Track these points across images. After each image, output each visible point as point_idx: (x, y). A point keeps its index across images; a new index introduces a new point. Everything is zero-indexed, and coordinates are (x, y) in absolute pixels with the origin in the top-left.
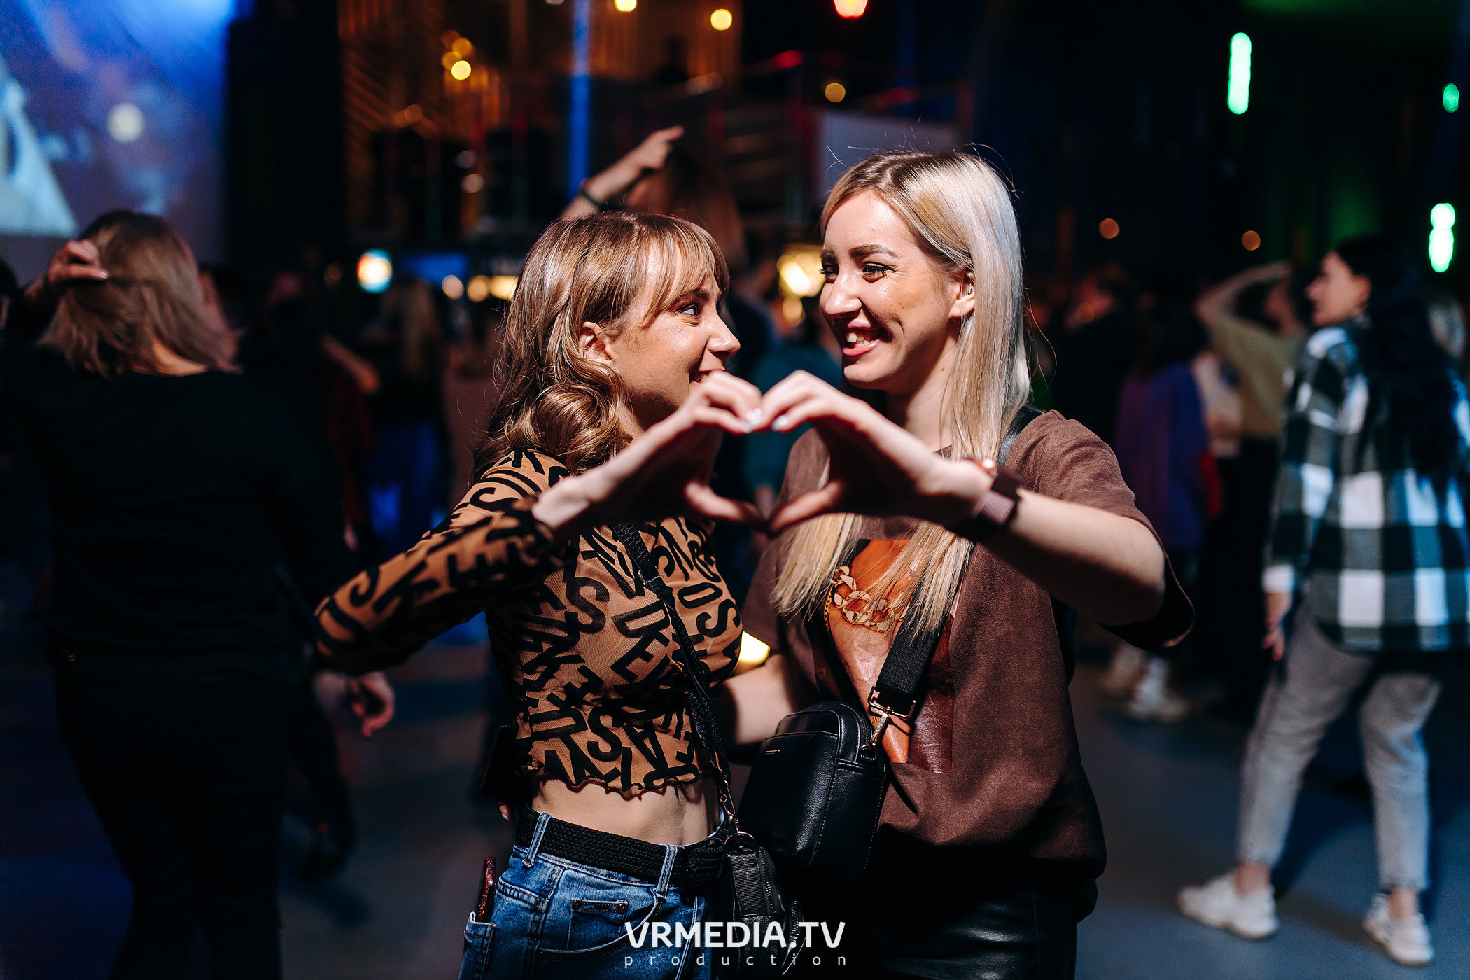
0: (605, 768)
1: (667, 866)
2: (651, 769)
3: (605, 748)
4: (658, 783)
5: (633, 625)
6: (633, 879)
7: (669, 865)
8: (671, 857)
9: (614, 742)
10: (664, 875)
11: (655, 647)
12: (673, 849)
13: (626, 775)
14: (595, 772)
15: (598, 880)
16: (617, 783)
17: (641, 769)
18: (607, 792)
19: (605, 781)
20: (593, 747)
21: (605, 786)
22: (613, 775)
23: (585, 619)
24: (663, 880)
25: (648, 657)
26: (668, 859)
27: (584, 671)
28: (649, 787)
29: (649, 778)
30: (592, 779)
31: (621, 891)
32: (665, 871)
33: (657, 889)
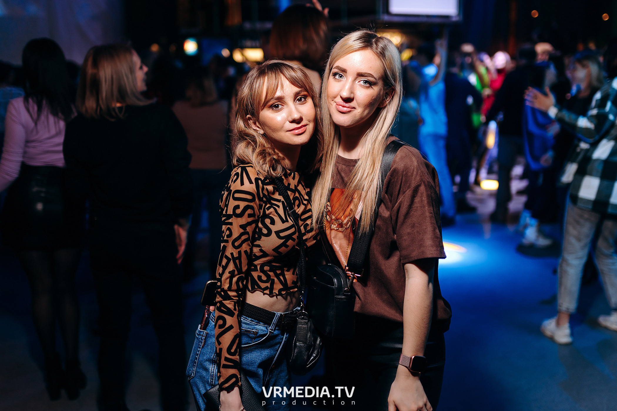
0: (263, 285)
1: (275, 320)
2: (281, 287)
3: (264, 278)
4: (284, 293)
5: (282, 234)
6: (261, 323)
7: (276, 320)
8: (277, 317)
9: (268, 276)
10: (273, 323)
11: (290, 243)
12: (278, 314)
13: (271, 289)
14: (259, 287)
15: (247, 322)
16: (267, 292)
17: (278, 286)
18: (264, 295)
19: (263, 290)
20: (259, 277)
21: (263, 292)
22: (266, 288)
23: (265, 231)
24: (273, 325)
25: (287, 246)
26: (276, 318)
27: (261, 250)
28: (280, 294)
29: (280, 291)
30: (257, 289)
31: (256, 327)
32: (274, 322)
33: (270, 328)
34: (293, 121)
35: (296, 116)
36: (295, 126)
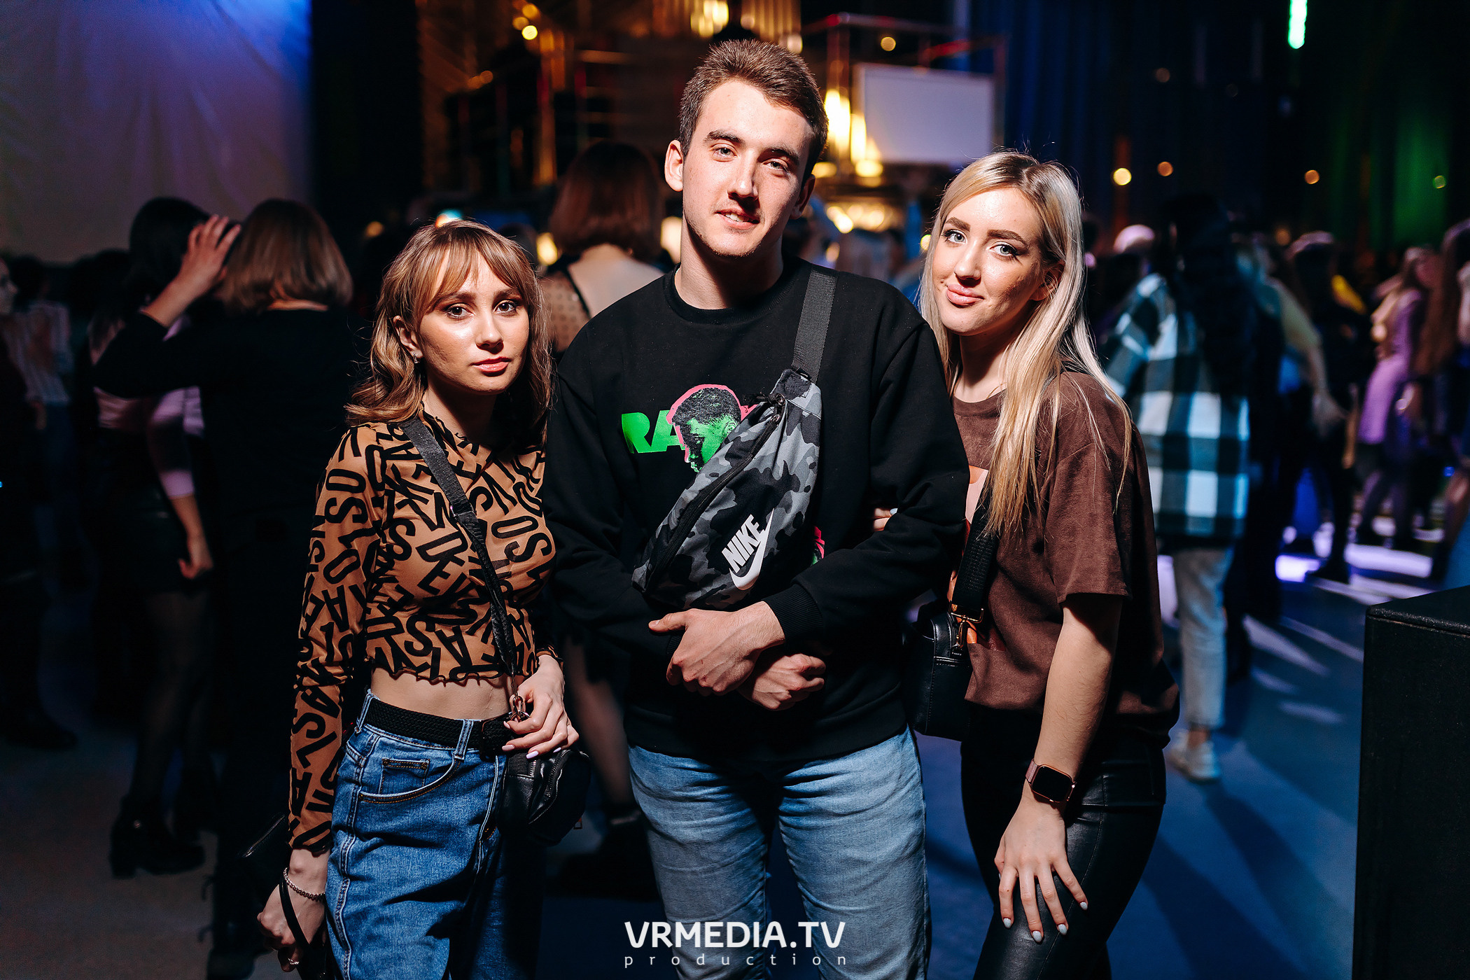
0: (417, 661)
1: (464, 736)
2: (457, 665)
3: (418, 646)
4: (460, 676)
5: (432, 551)
6: (436, 745)
7: (465, 735)
8: (467, 729)
9: (426, 642)
10: (461, 742)
11: (451, 567)
12: (469, 723)
13: (435, 668)
14: (410, 665)
15: (405, 745)
16: (427, 673)
17: (448, 663)
18: (418, 680)
19: (417, 671)
20: (409, 645)
21: (417, 676)
22: (424, 667)
23: (398, 549)
24: (460, 746)
25: (446, 576)
26: (464, 730)
27: (399, 589)
28: (453, 678)
29: (454, 673)
30: (408, 670)
31: (425, 753)
32: (462, 739)
33: (456, 752)
34: (485, 346)
35: (492, 336)
36: (486, 355)
